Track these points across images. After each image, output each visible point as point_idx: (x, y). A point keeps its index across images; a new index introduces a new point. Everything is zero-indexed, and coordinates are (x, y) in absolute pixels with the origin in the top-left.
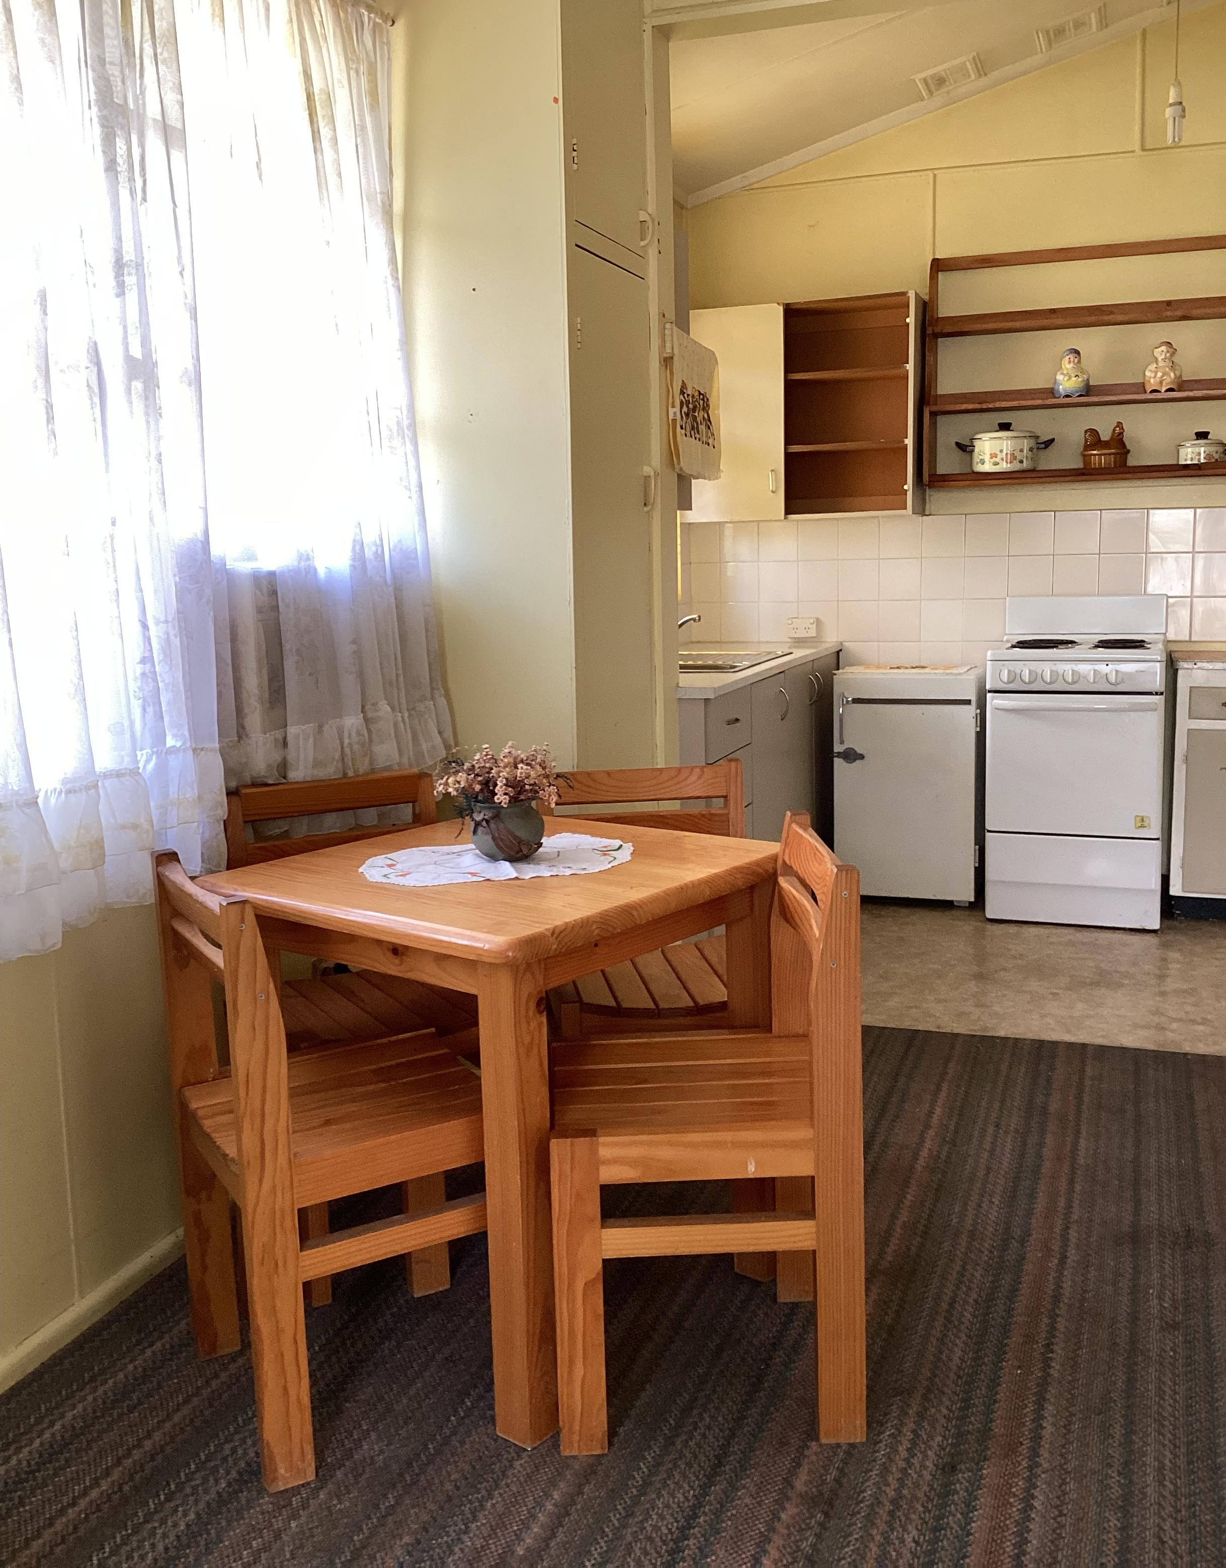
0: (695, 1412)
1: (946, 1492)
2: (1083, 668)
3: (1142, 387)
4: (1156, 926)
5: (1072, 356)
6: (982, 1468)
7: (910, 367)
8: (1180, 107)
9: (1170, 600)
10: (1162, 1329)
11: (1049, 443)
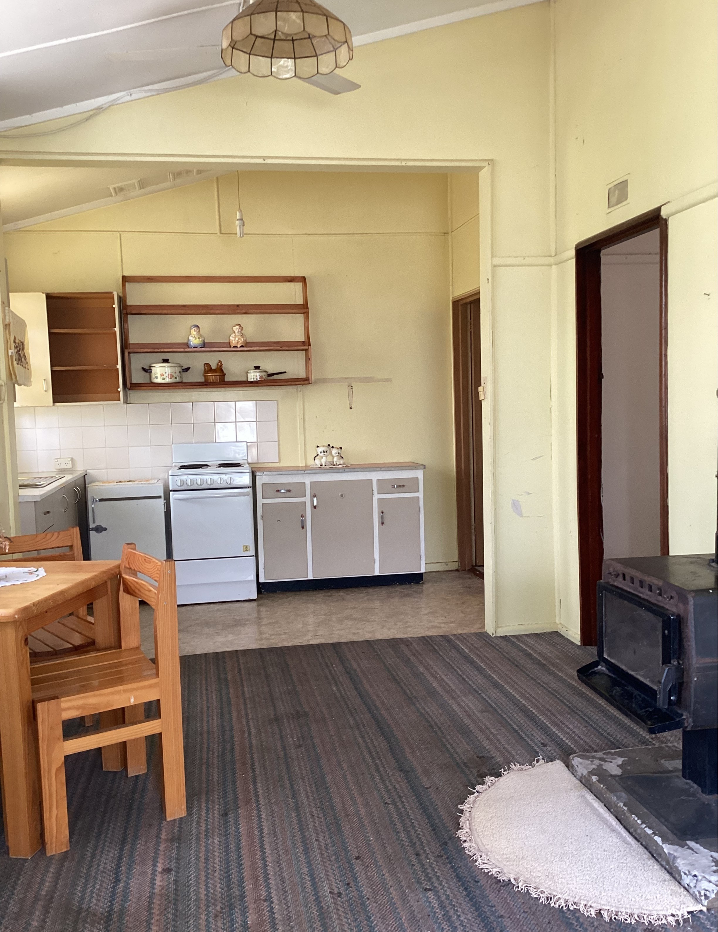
0: (106, 825)
1: (226, 822)
2: (215, 477)
3: (229, 344)
4: (255, 597)
5: (195, 328)
6: (238, 811)
7: (117, 329)
8: (241, 221)
9: (248, 444)
10: (296, 748)
11: (188, 369)
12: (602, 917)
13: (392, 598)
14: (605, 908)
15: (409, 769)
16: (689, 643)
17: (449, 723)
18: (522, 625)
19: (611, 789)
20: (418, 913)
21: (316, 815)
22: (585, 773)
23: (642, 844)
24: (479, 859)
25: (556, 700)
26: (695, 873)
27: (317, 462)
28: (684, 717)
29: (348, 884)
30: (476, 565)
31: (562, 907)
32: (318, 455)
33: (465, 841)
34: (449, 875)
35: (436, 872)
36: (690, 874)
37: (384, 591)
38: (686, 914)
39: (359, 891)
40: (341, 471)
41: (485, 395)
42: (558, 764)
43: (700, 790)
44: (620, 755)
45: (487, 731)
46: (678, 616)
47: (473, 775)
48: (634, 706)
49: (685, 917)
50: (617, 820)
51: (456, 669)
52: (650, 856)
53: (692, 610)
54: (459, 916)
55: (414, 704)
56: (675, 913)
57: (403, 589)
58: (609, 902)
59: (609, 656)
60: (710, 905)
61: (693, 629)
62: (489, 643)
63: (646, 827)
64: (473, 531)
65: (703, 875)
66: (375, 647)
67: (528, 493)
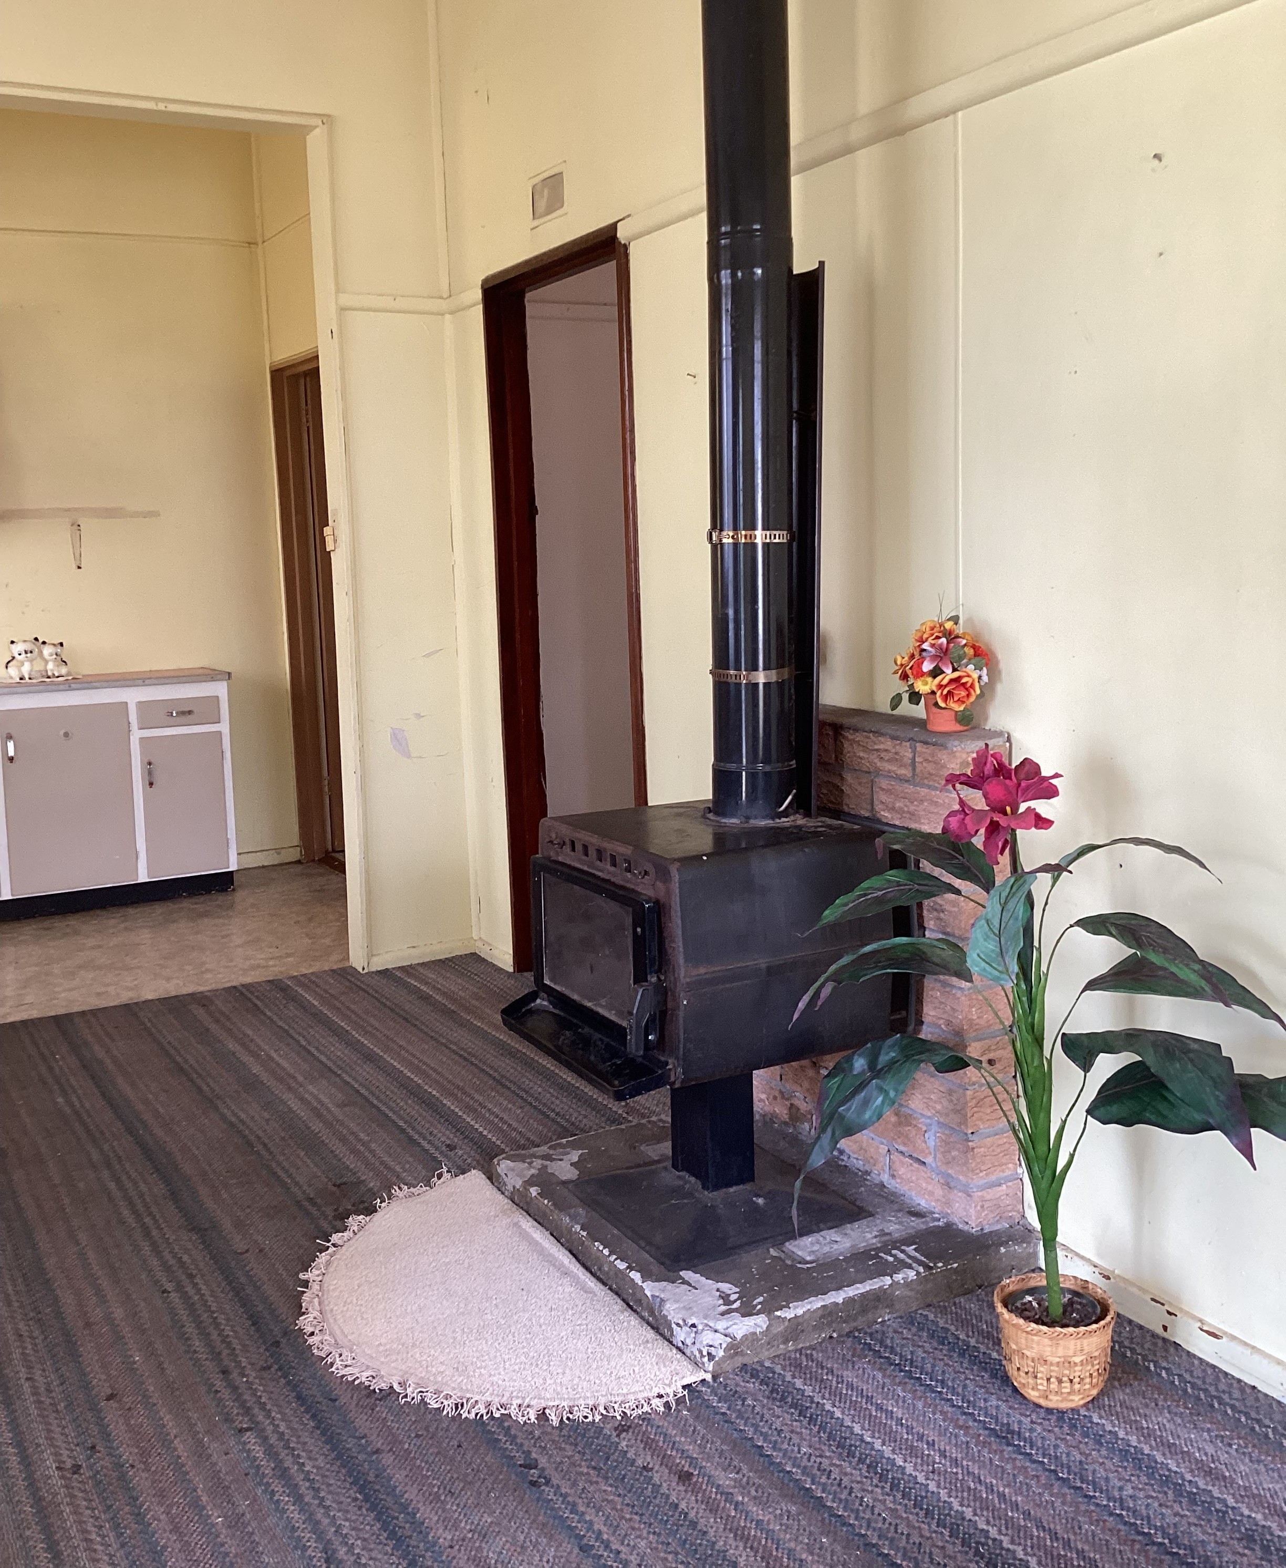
12: (547, 1419)
13: (174, 922)
14: (551, 1404)
15: (207, 1226)
16: (673, 945)
17: (283, 1134)
18: (414, 947)
19: (560, 1206)
20: (227, 1473)
21: (27, 1334)
22: (519, 1184)
23: (610, 1289)
24: (338, 1359)
25: (473, 1068)
26: (693, 1320)
27: (13, 672)
28: (670, 1067)
29: (93, 1447)
30: (334, 851)
31: (482, 1416)
32: (14, 658)
33: (312, 1334)
34: (282, 1397)
35: (260, 1397)
36: (686, 1325)
37: (159, 910)
38: (681, 1390)
39: (115, 1456)
40: (62, 687)
41: (335, 541)
42: (476, 1177)
43: (699, 1185)
44: (574, 1146)
45: (351, 1138)
46: (657, 902)
47: (326, 1218)
48: (592, 1058)
49: (679, 1395)
50: (571, 1256)
51: (296, 1036)
52: (625, 1306)
53: (677, 891)
54: (303, 1464)
55: (216, 1108)
56: (662, 1392)
57: (196, 903)
58: (558, 1394)
59: (551, 981)
60: (717, 1368)
61: (679, 922)
62: (357, 986)
63: (616, 1259)
64: (326, 789)
65: (706, 1321)
66: (141, 1014)
67: (418, 716)
